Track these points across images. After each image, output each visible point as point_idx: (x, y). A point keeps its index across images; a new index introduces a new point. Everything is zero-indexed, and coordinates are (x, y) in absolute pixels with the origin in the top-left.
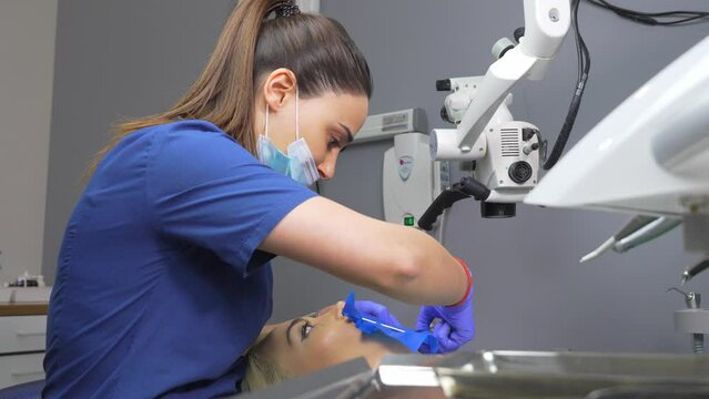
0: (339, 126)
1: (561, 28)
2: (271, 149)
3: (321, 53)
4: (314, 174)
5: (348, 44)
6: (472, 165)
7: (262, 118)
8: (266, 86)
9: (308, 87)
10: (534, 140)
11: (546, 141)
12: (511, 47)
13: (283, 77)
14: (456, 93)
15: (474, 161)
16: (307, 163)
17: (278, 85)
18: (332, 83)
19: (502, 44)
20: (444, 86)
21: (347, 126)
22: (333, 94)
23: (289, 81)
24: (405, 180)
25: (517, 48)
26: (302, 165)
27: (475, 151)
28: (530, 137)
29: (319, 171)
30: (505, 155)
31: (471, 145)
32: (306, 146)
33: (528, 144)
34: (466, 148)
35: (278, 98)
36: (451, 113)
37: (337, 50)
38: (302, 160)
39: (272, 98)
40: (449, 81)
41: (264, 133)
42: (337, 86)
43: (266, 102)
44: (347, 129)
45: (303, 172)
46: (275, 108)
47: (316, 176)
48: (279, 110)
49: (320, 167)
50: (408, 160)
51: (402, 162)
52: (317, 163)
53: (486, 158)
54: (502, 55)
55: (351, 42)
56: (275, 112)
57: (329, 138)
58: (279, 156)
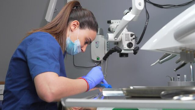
0: (89, 38)
1: (142, 7)
2: (70, 41)
3: (87, 19)
4: (80, 50)
5: (94, 18)
6: (117, 43)
7: (69, 33)
8: (71, 24)
9: (82, 26)
10: (134, 37)
11: (137, 37)
12: (129, 12)
13: (76, 23)
14: (113, 24)
15: (118, 42)
16: (79, 46)
17: (74, 25)
18: (88, 26)
19: (126, 11)
20: (109, 22)
21: (91, 38)
22: (88, 29)
23: (77, 24)
24: (97, 48)
25: (130, 12)
26: (77, 47)
27: (118, 40)
28: (133, 36)
29: (82, 49)
30: (126, 40)
31: (117, 38)
32: (79, 42)
33: (132, 38)
34: (116, 39)
35: (74, 28)
36: (111, 29)
37: (91, 19)
38: (78, 45)
39: (72, 28)
40: (111, 21)
41: (69, 37)
42: (89, 28)
43: (70, 28)
44: (91, 39)
45: (77, 49)
46: (73, 30)
47: (80, 51)
48: (74, 31)
49: (82, 48)
50: (98, 42)
51: (96, 43)
52: (82, 47)
53: (121, 41)
54: (126, 14)
55: (95, 18)
56: (73, 31)
57: (86, 41)
58: (72, 43)
